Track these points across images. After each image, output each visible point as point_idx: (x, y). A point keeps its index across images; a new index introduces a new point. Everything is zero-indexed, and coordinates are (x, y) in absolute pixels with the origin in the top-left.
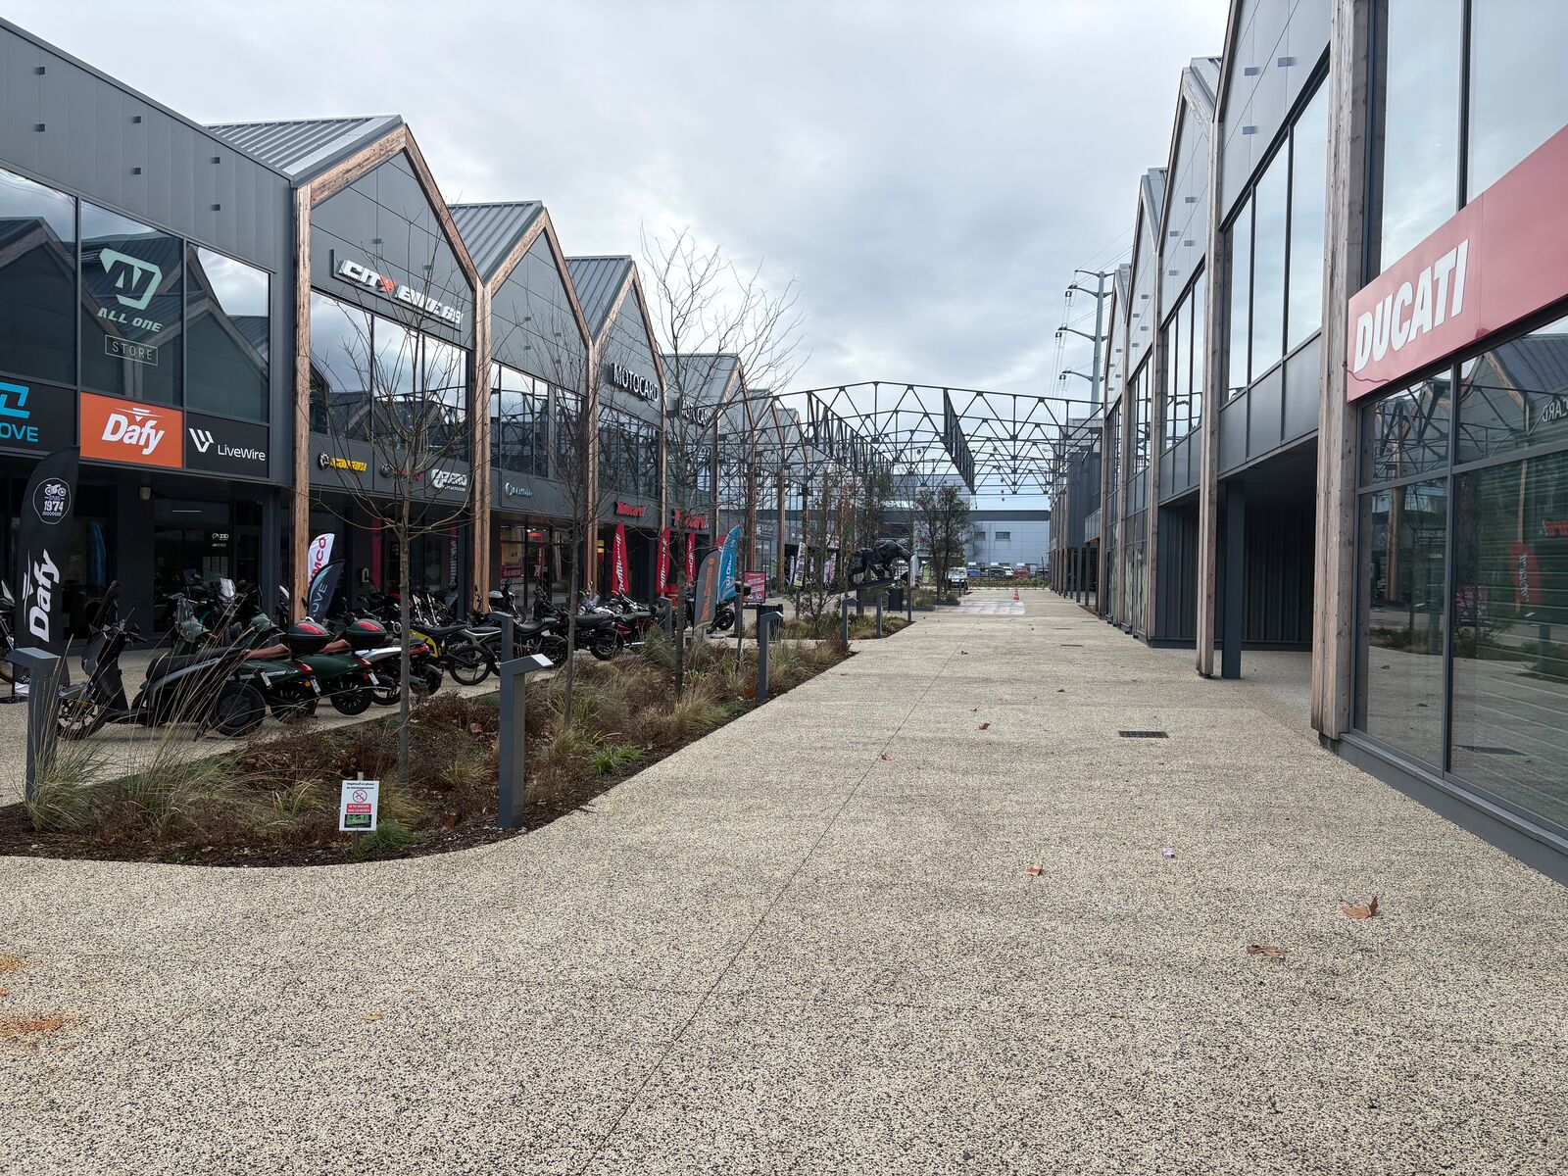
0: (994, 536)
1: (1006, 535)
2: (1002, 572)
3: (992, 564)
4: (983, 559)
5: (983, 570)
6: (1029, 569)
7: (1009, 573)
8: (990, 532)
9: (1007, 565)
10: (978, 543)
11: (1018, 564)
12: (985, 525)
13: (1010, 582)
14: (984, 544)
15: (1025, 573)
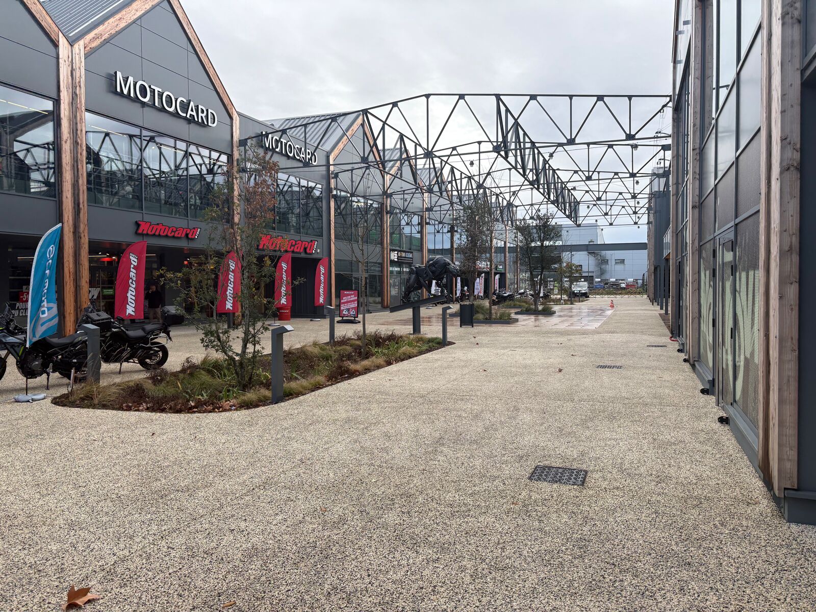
0: (614, 262)
1: (622, 261)
2: (618, 285)
3: (611, 280)
4: (606, 277)
5: (606, 284)
6: (637, 283)
7: (623, 286)
8: (611, 260)
9: (622, 280)
10: (603, 267)
11: (629, 280)
12: (608, 254)
13: (624, 291)
14: (608, 268)
15: (634, 285)
